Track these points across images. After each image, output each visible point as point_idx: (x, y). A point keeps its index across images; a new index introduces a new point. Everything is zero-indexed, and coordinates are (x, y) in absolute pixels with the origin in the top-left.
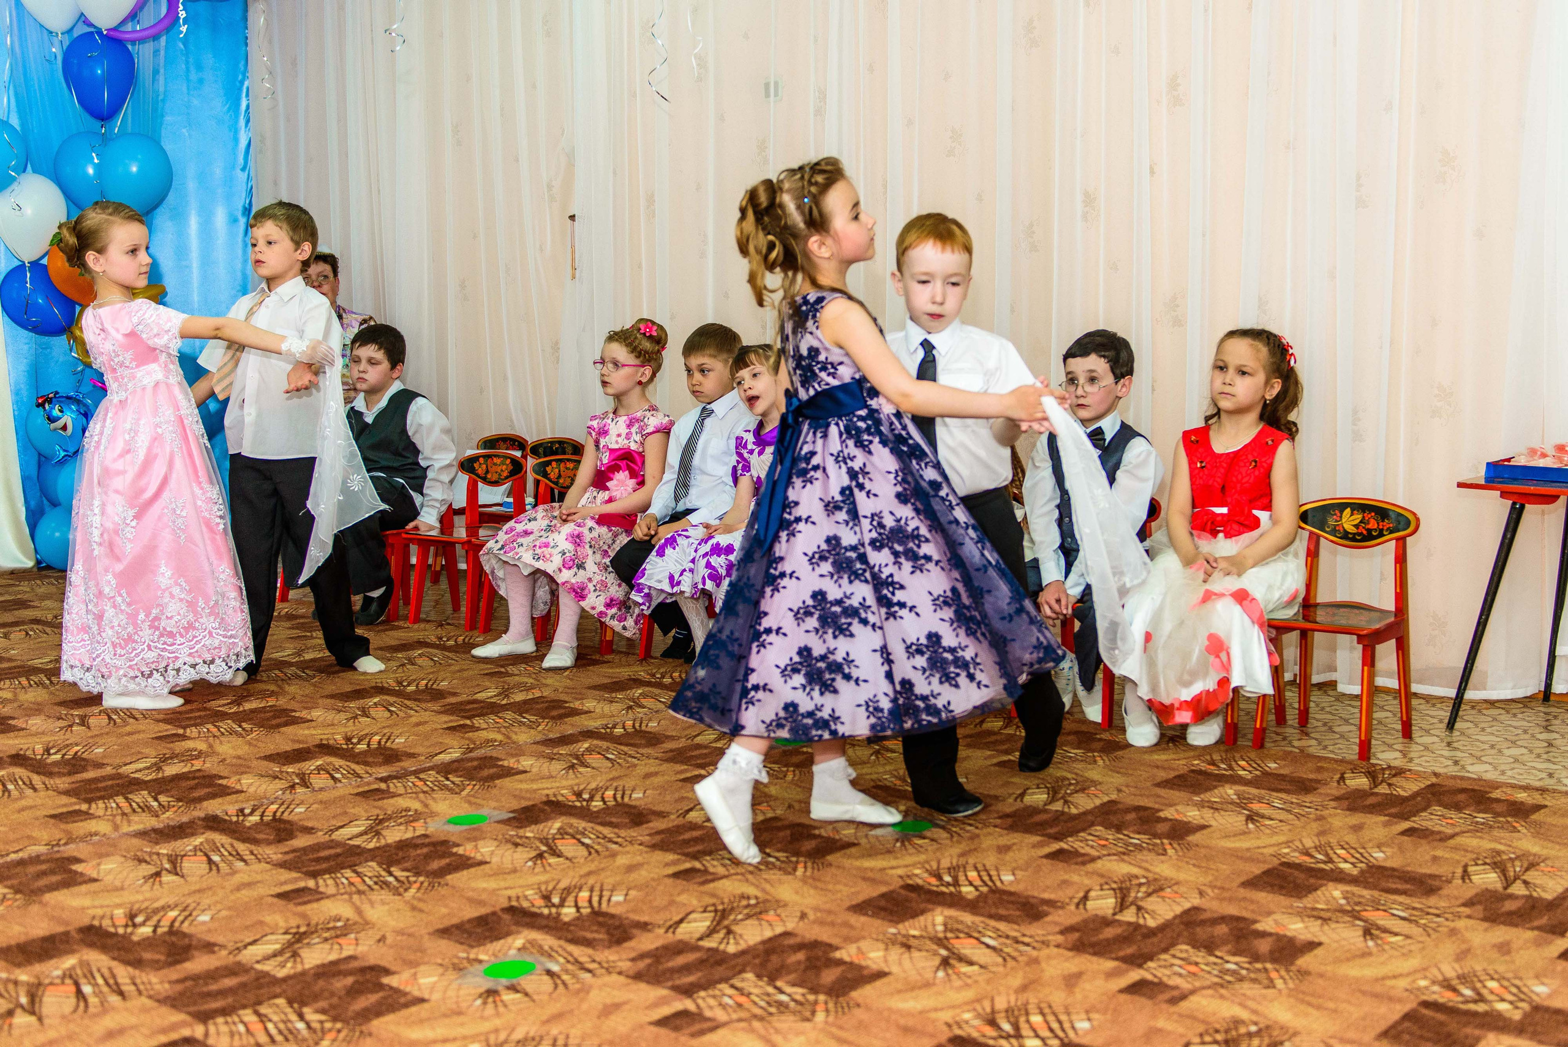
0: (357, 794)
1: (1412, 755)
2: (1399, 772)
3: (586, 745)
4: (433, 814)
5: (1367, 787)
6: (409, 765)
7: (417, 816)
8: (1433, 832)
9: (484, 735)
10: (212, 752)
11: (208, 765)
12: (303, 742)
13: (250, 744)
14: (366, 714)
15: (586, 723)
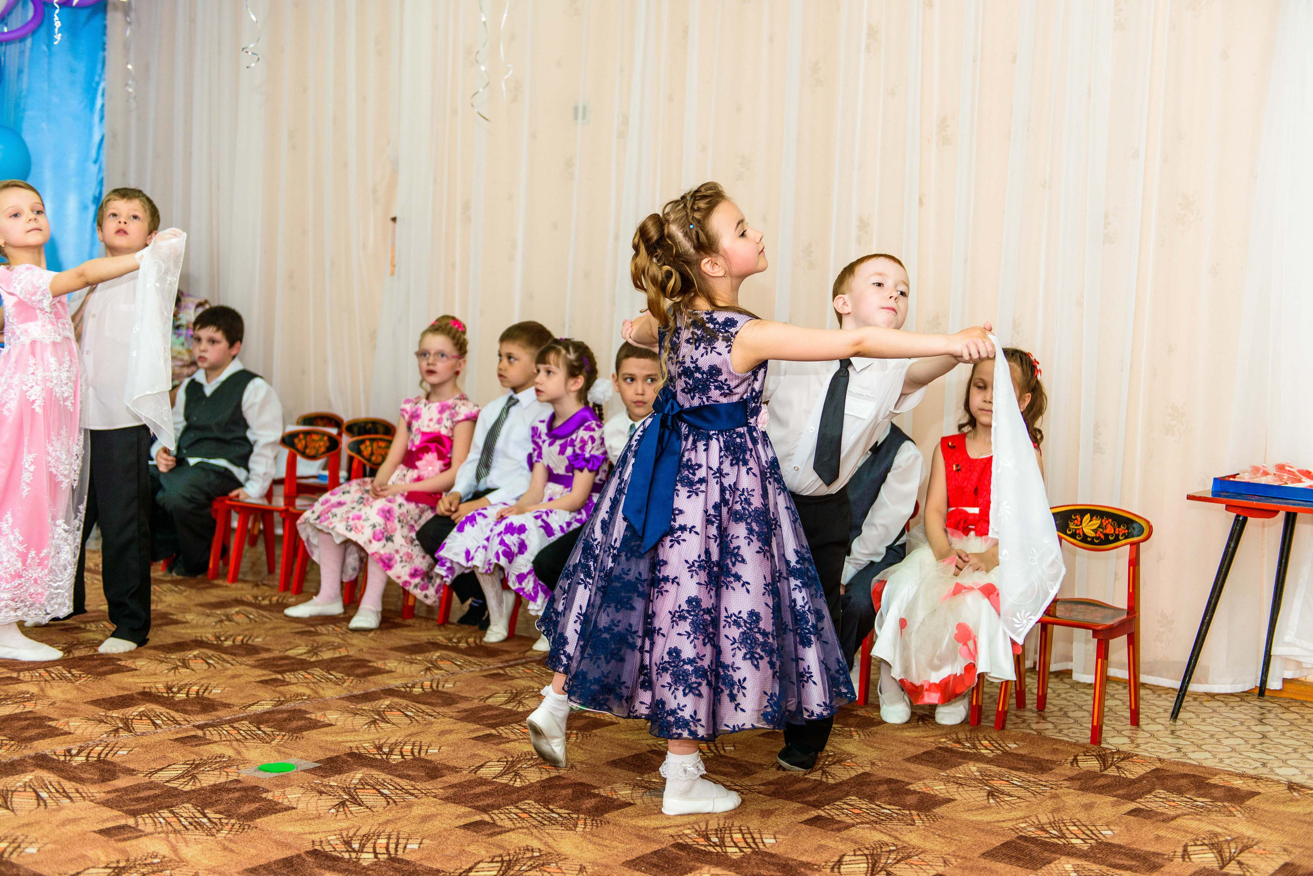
0: (176, 740)
1: (1139, 741)
2: (1127, 756)
3: (387, 702)
4: (245, 762)
5: (1097, 769)
6: (224, 714)
7: (230, 762)
8: (1157, 813)
9: (294, 689)
10: (43, 696)
11: (40, 708)
12: (127, 689)
13: (78, 689)
14: (185, 665)
15: (388, 682)
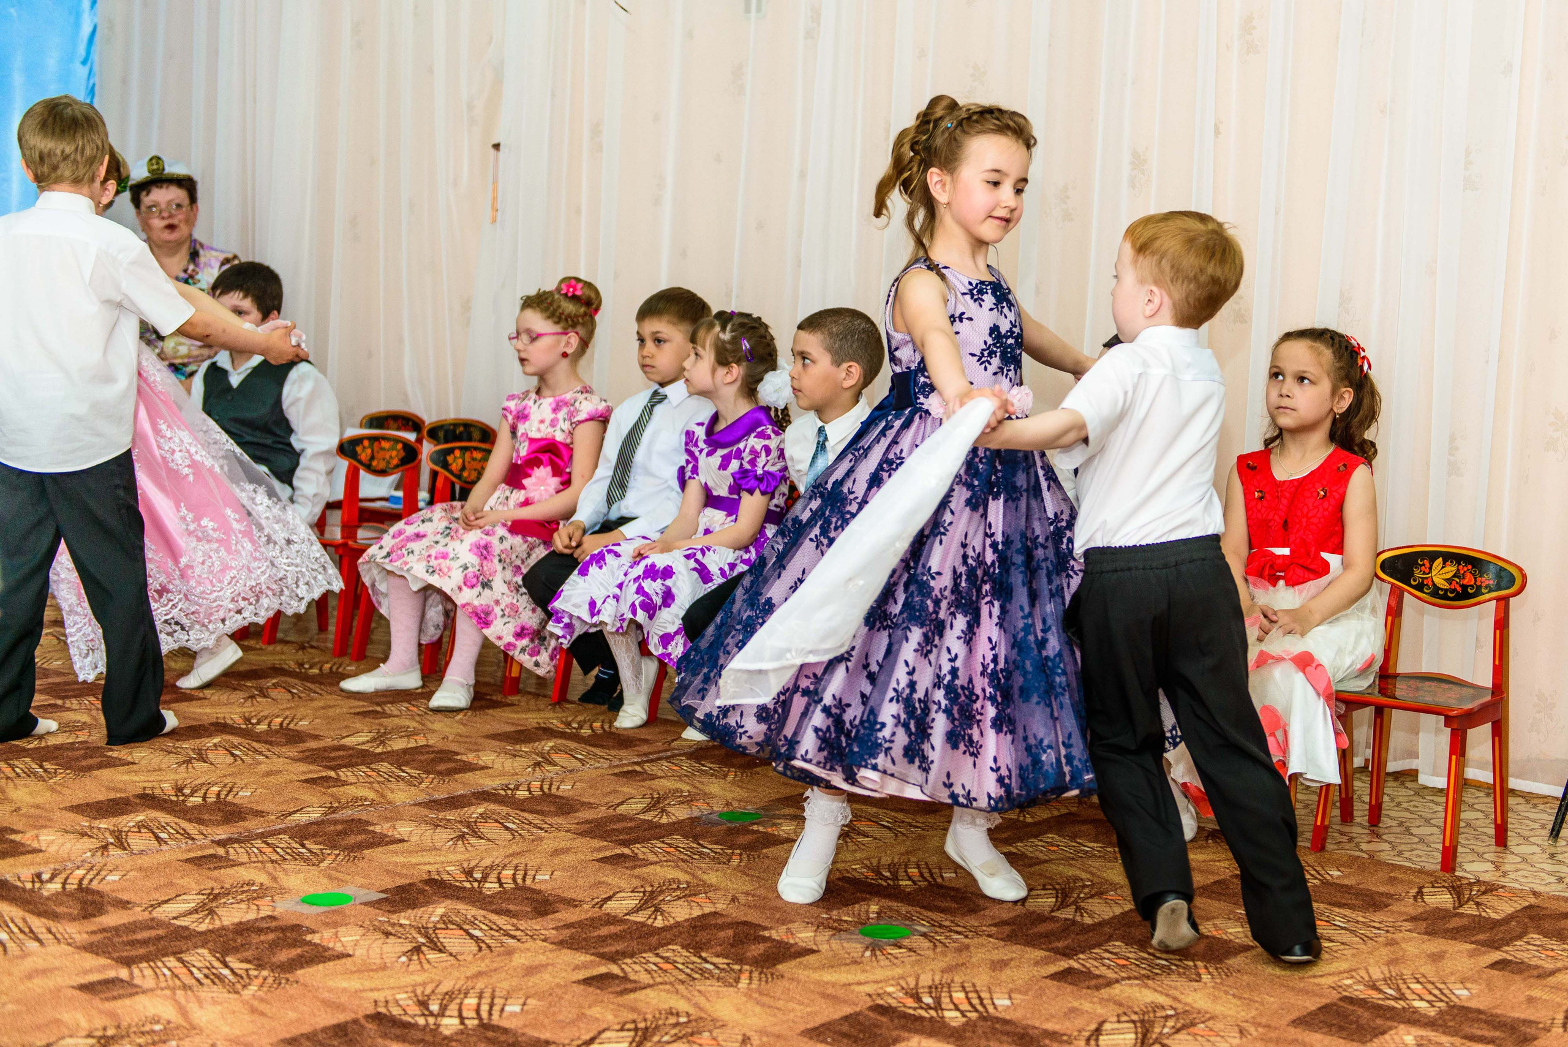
0: (188, 861)
1: (1507, 867)
2: (1490, 889)
3: (480, 810)
4: (283, 891)
5: (1450, 906)
6: (255, 825)
7: (263, 892)
8: (1529, 966)
9: (352, 791)
10: (3, 799)
12: (120, 790)
13: (53, 790)
14: (202, 757)
15: (482, 781)
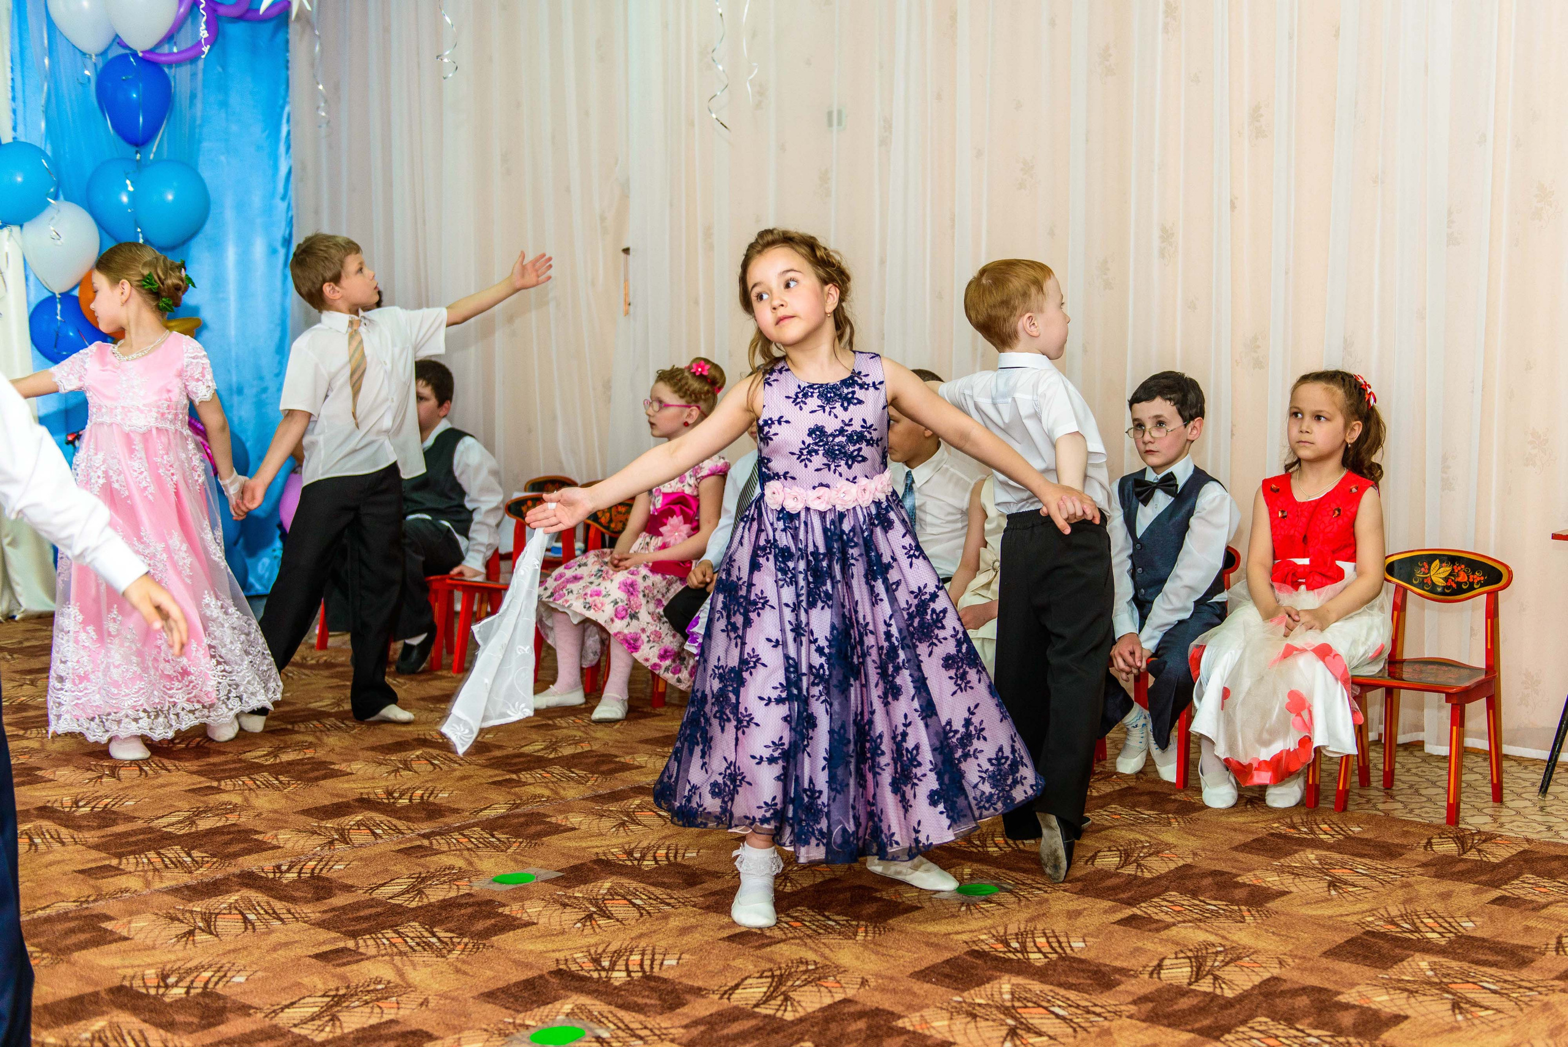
0: (400, 851)
1: (1503, 820)
2: (1490, 838)
3: (637, 802)
4: (478, 873)
5: (1455, 853)
6: (453, 821)
7: (461, 875)
8: (1525, 901)
9: (531, 790)
10: (247, 806)
11: (244, 820)
12: (342, 796)
13: (287, 797)
14: (407, 766)
15: (637, 778)
